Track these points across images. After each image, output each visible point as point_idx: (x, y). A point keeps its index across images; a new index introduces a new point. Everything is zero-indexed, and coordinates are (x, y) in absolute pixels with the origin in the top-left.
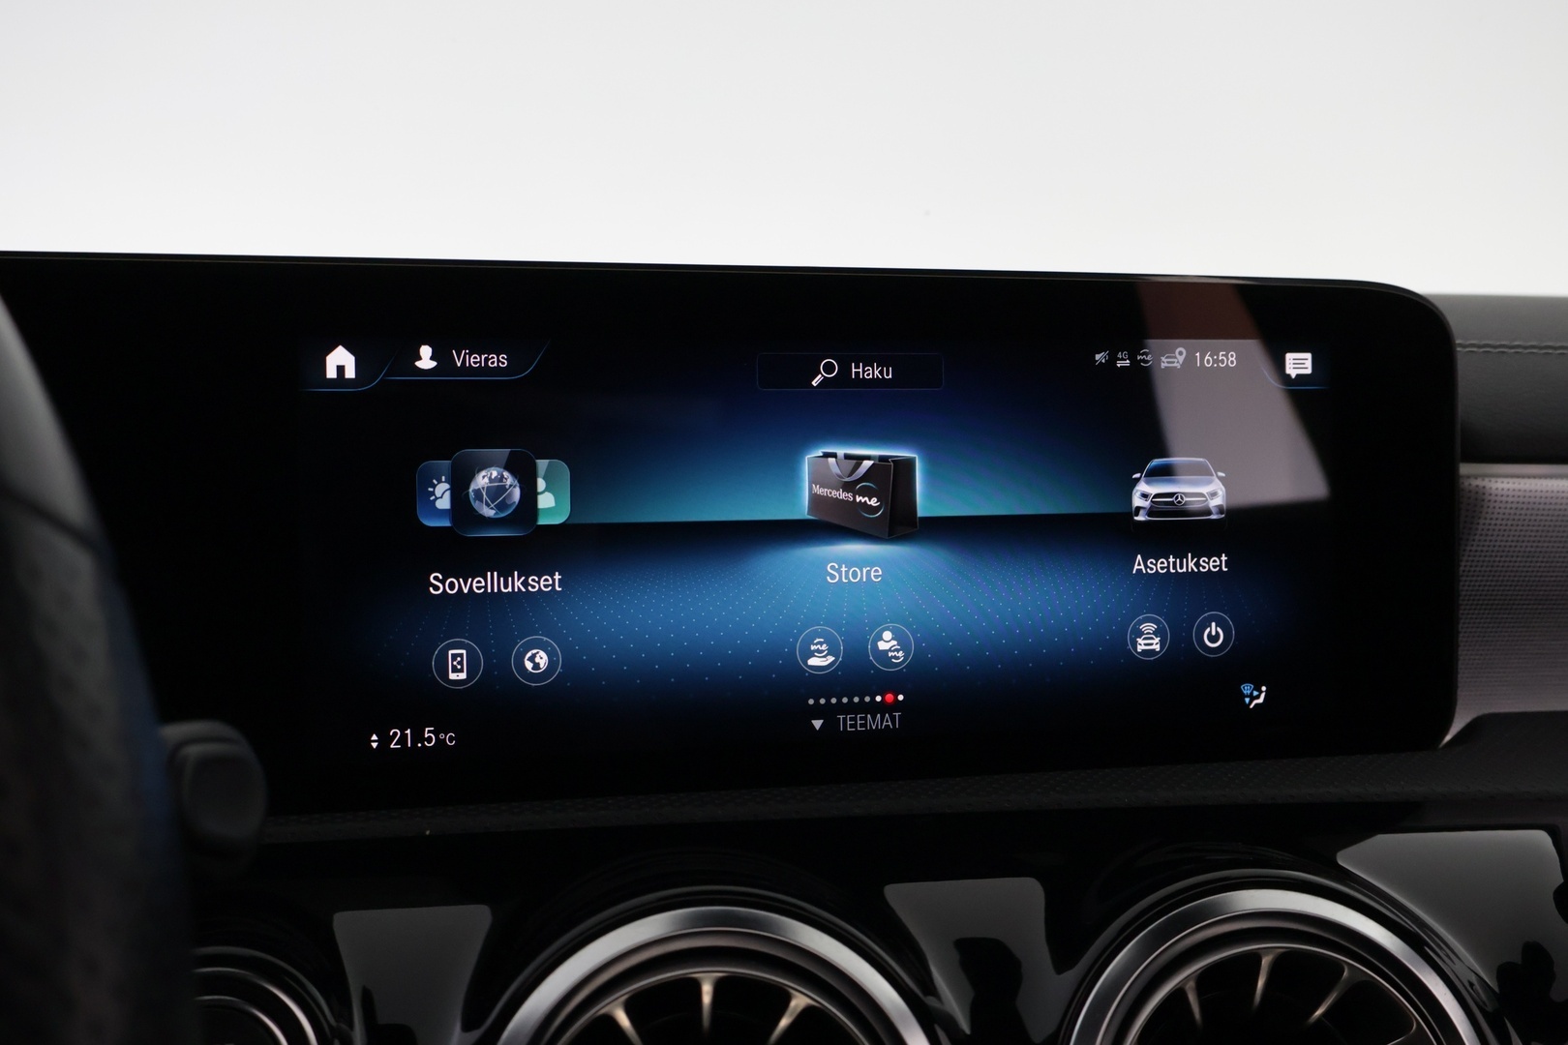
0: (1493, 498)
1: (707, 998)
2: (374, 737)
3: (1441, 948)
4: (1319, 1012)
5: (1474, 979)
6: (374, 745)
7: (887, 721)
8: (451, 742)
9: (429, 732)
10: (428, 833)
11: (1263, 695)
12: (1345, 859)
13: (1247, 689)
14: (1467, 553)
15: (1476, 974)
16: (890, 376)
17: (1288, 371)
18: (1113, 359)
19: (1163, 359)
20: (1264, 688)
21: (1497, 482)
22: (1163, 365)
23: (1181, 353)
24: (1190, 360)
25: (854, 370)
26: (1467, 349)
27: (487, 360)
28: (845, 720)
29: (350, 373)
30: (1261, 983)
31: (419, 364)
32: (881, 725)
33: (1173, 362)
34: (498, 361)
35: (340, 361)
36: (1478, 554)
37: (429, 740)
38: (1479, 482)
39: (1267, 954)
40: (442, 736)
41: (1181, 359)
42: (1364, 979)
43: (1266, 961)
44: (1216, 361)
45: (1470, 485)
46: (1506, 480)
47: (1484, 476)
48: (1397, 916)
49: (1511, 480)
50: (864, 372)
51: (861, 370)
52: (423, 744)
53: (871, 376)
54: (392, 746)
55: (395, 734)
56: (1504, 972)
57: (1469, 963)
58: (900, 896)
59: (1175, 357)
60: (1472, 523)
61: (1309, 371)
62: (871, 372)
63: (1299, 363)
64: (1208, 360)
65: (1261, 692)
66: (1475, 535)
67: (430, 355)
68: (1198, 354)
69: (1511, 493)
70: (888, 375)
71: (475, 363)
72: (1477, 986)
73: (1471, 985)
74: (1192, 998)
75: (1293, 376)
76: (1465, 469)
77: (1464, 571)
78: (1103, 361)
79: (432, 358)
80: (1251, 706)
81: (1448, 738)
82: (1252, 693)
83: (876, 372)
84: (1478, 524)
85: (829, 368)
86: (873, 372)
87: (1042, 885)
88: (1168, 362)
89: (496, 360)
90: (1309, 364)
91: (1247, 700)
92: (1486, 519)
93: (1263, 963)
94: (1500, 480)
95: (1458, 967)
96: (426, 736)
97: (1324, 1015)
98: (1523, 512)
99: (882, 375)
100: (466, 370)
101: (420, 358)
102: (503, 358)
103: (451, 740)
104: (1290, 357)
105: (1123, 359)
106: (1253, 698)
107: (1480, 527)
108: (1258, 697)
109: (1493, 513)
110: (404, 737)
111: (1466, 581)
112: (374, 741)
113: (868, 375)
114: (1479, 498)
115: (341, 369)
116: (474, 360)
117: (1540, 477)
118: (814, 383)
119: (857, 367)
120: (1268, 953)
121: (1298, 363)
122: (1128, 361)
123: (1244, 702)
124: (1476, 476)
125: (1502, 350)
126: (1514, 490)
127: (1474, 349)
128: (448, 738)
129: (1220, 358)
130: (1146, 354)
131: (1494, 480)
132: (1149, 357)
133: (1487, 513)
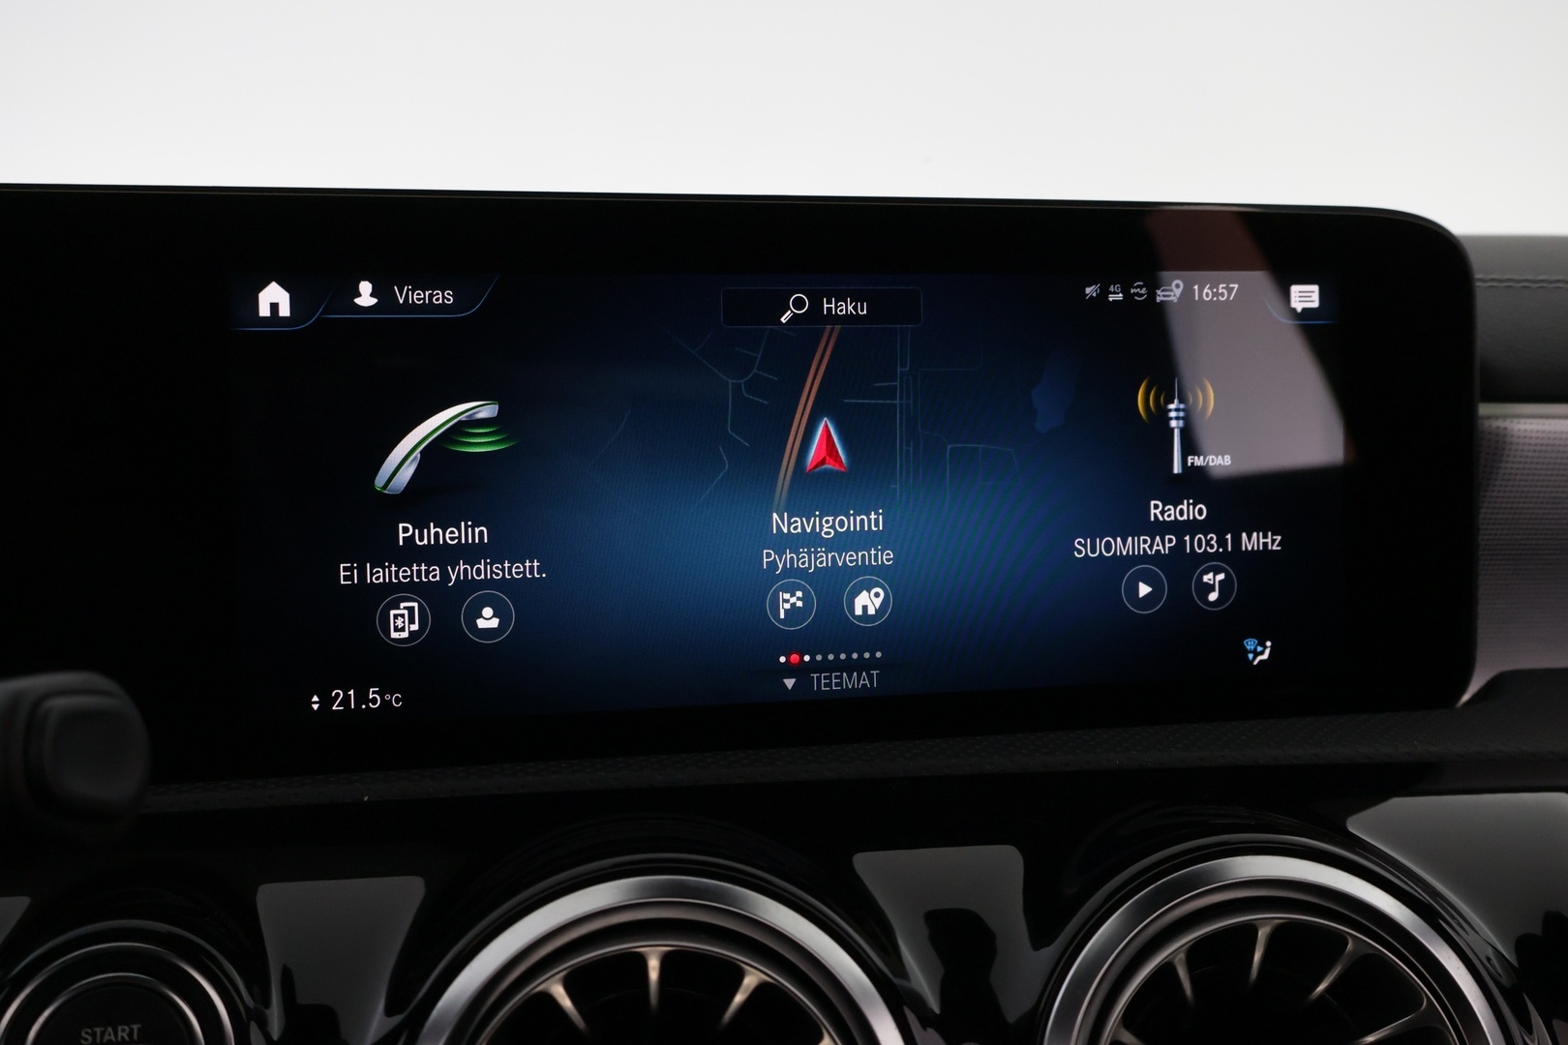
0: (1515, 440)
1: (654, 975)
2: (315, 699)
3: (1453, 918)
4: (1321, 987)
5: (1490, 952)
6: (315, 707)
7: (864, 680)
8: (397, 703)
9: (374, 692)
10: (366, 799)
11: (1267, 651)
12: (1355, 826)
13: (1250, 644)
14: (1486, 505)
15: (1493, 947)
16: (865, 312)
17: (1293, 305)
18: (1104, 292)
19: (1159, 292)
20: (1269, 644)
21: (1519, 423)
22: (1159, 299)
23: (1177, 286)
24: (1188, 292)
25: (825, 306)
26: (1488, 284)
27: (431, 296)
28: (819, 679)
29: (285, 311)
30: (1257, 956)
31: (358, 301)
32: (858, 685)
33: (1169, 296)
34: (443, 297)
35: (274, 298)
37: (374, 701)
38: (1500, 423)
39: (1266, 925)
40: (387, 697)
41: (1178, 292)
42: (1371, 952)
43: (1263, 933)
44: (1216, 294)
45: (1490, 426)
46: (1529, 421)
47: (1505, 417)
48: (1410, 886)
49: (1535, 421)
50: (836, 307)
51: (833, 306)
52: (368, 706)
53: (844, 312)
54: (334, 708)
55: (338, 695)
56: (1523, 945)
57: (1486, 936)
58: (869, 865)
59: (1171, 290)
60: (1492, 467)
61: (1316, 304)
62: (844, 307)
63: (1305, 296)
64: (1207, 293)
65: (1265, 647)
66: (1496, 480)
67: (370, 291)
68: (1196, 287)
69: (1534, 435)
70: (862, 310)
71: (418, 300)
72: (1494, 961)
73: (1489, 959)
74: (1182, 973)
75: (1299, 310)
76: (1484, 409)
77: (1484, 519)
78: (1094, 295)
79: (372, 295)
80: (1255, 663)
81: (1466, 697)
82: (1255, 649)
83: (850, 308)
84: (1499, 468)
85: (799, 304)
86: (846, 308)
87: (1021, 853)
88: (1164, 296)
89: (440, 296)
90: (1316, 297)
91: (1251, 656)
92: (1507, 462)
93: (1260, 934)
94: (1523, 421)
95: (1471, 937)
96: (371, 697)
97: (1327, 990)
99: (856, 311)
100: (408, 307)
101: (359, 295)
102: (448, 294)
103: (397, 700)
104: (1295, 289)
105: (1115, 293)
106: (1256, 654)
107: (1501, 471)
108: (1262, 653)
109: (1514, 456)
110: (347, 697)
111: (1486, 529)
112: (315, 703)
113: (841, 311)
114: (1500, 443)
115: (274, 307)
116: (418, 297)
118: (783, 320)
119: (830, 302)
121: (1303, 296)
122: (1121, 295)
123: (1248, 658)
124: (1497, 417)
125: (1527, 284)
126: (1538, 431)
127: (1495, 284)
128: (395, 700)
129: (1220, 291)
130: (1140, 287)
131: (1515, 420)
132: (1144, 291)
133: (1509, 456)
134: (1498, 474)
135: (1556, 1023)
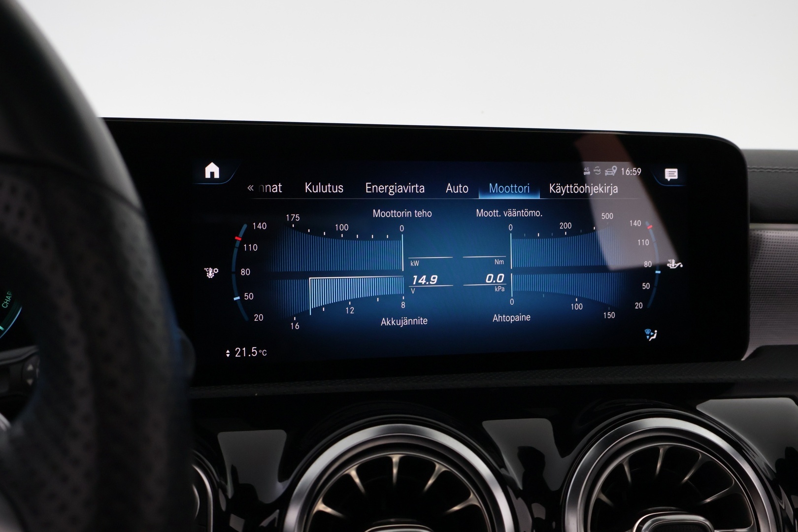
0: (766, 240)
2: (228, 352)
4: (686, 478)
6: (228, 355)
8: (265, 354)
9: (254, 349)
10: (256, 395)
11: (655, 335)
12: (699, 408)
13: (648, 331)
14: (753, 267)
17: (666, 177)
18: (582, 171)
19: (606, 171)
20: (656, 331)
22: (606, 174)
23: (614, 168)
24: (619, 171)
29: (217, 176)
30: (659, 464)
33: (611, 173)
35: (212, 170)
36: (758, 268)
37: (254, 353)
38: (759, 233)
40: (260, 351)
41: (615, 171)
42: (709, 460)
43: (662, 452)
44: (631, 173)
45: (754, 234)
46: (772, 231)
47: (761, 230)
48: (726, 433)
49: (774, 231)
52: (251, 355)
54: (236, 356)
55: (238, 350)
56: (779, 464)
57: (762, 459)
59: (612, 170)
60: (756, 252)
61: (676, 178)
64: (628, 172)
65: (654, 333)
66: (757, 258)
68: (623, 169)
69: (774, 238)
72: (766, 469)
74: (626, 469)
75: (669, 180)
76: (752, 226)
80: (650, 340)
81: (745, 357)
82: (650, 334)
84: (759, 253)
87: (551, 422)
88: (608, 173)
90: (676, 174)
91: (648, 337)
92: (762, 250)
93: (660, 453)
94: (769, 231)
96: (253, 351)
97: (689, 479)
98: (781, 247)
104: (667, 171)
105: (586, 171)
106: (651, 336)
108: (653, 336)
109: (766, 248)
110: (242, 351)
111: (753, 281)
114: (759, 241)
115: (212, 174)
117: (788, 230)
120: (663, 447)
121: (671, 174)
122: (589, 172)
123: (647, 338)
124: (758, 230)
125: (769, 170)
126: (776, 236)
127: (755, 170)
128: (263, 352)
129: (634, 171)
130: (598, 169)
131: (766, 231)
132: (599, 171)
133: (763, 247)
134: (758, 256)
135: (793, 497)
